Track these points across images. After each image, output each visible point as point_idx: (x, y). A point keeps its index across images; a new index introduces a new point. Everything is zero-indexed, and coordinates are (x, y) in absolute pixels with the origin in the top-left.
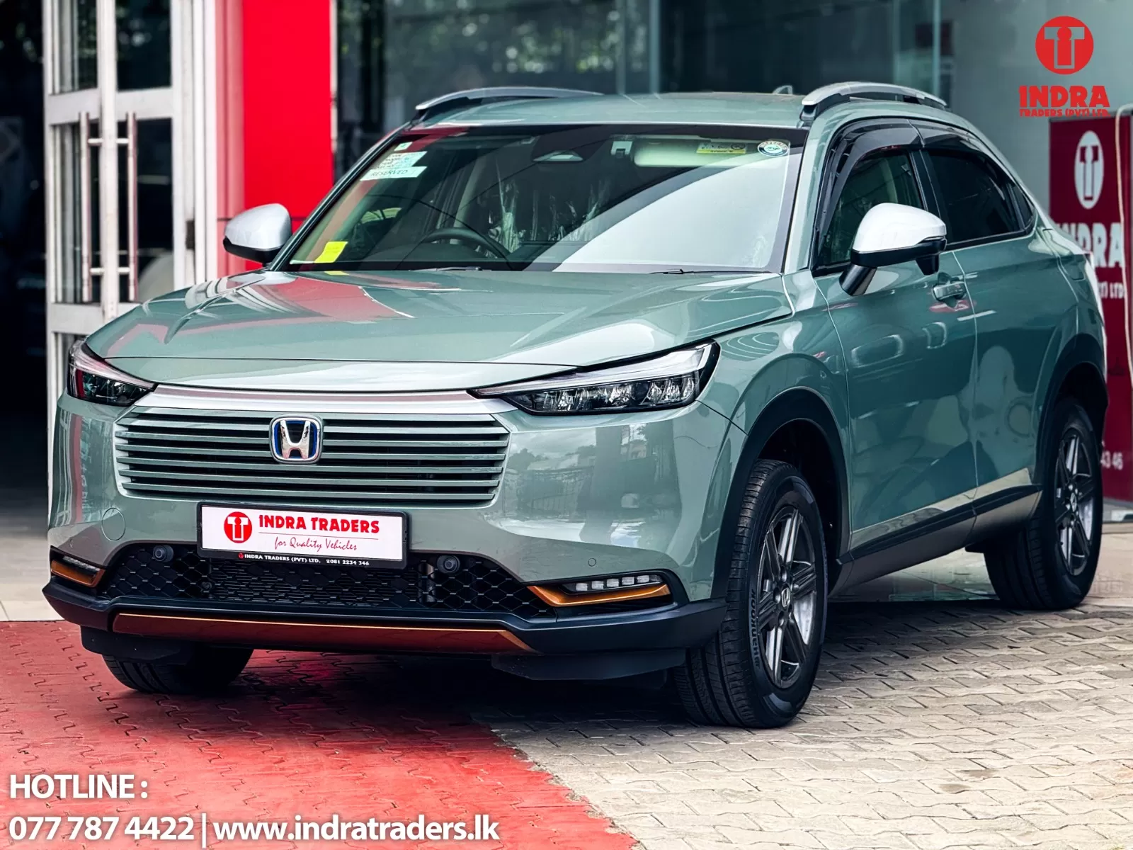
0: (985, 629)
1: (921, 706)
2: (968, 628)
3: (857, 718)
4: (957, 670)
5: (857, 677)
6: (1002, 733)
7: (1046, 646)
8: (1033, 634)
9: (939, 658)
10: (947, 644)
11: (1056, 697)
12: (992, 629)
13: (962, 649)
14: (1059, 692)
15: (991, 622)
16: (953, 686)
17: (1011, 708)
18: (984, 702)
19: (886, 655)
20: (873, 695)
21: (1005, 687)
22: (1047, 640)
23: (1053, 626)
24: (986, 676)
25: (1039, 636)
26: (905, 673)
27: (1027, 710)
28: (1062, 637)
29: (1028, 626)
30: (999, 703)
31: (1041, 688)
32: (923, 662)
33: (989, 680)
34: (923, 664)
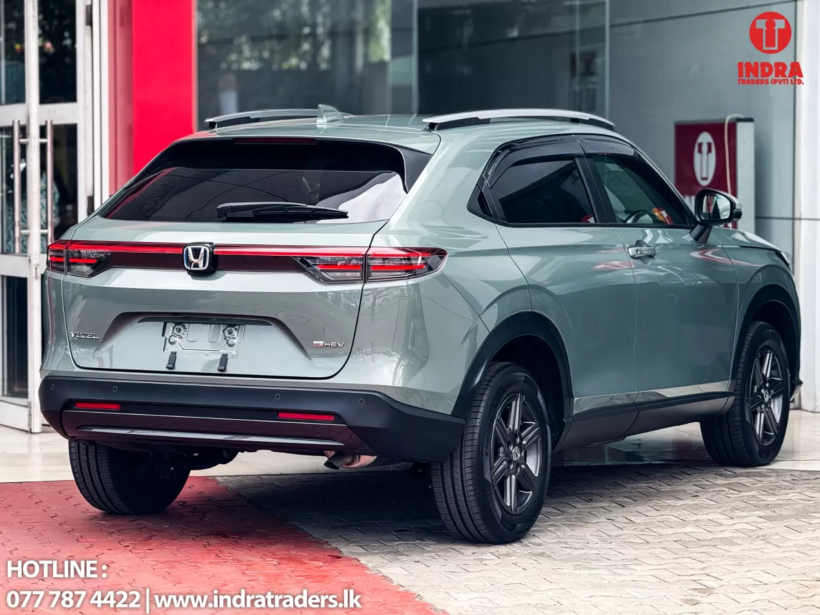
0: (670, 486)
1: (645, 542)
2: (658, 484)
3: (605, 551)
4: (661, 515)
5: (595, 521)
6: (708, 561)
7: (716, 497)
8: (704, 489)
9: (646, 506)
10: (647, 496)
11: (735, 535)
12: (675, 485)
13: (659, 500)
14: (735, 531)
15: (673, 480)
16: (662, 527)
17: (707, 543)
18: (687, 538)
19: (608, 504)
20: (611, 534)
21: (697, 527)
22: (715, 493)
23: (716, 483)
24: (682, 520)
25: (709, 490)
26: (626, 518)
27: (717, 544)
28: (724, 491)
29: (699, 483)
30: (697, 539)
31: (722, 528)
32: (636, 510)
33: (685, 523)
34: (636, 511)
